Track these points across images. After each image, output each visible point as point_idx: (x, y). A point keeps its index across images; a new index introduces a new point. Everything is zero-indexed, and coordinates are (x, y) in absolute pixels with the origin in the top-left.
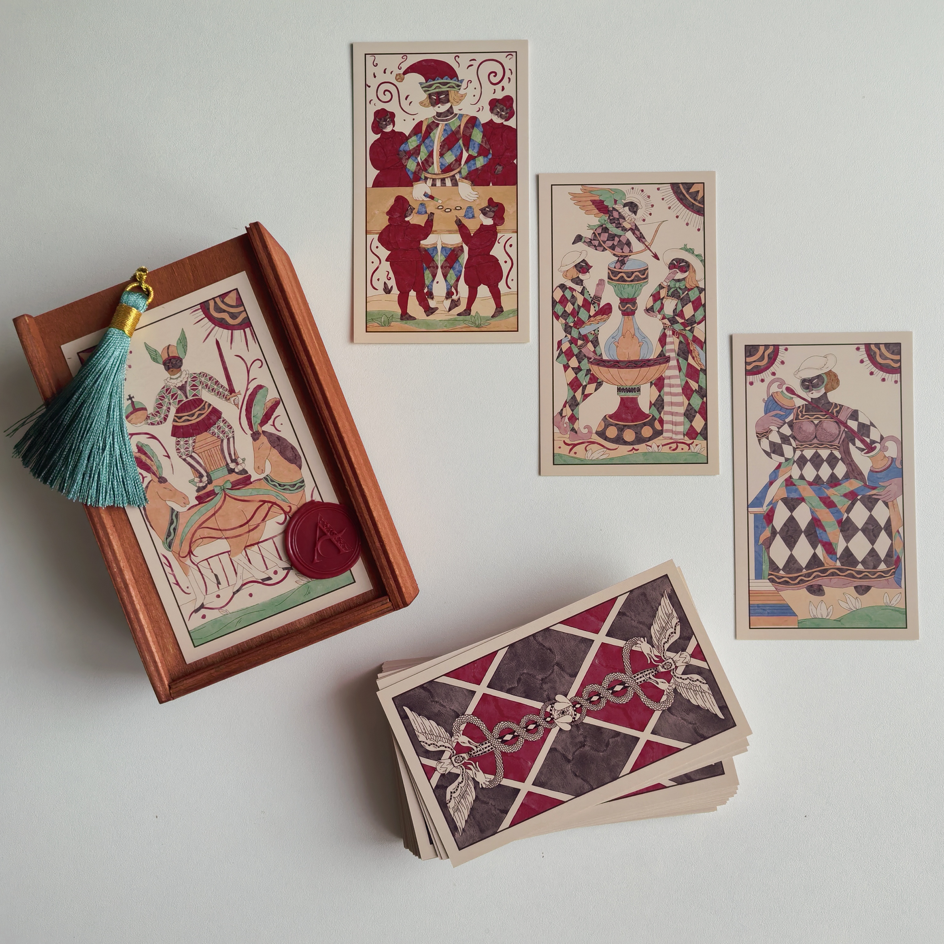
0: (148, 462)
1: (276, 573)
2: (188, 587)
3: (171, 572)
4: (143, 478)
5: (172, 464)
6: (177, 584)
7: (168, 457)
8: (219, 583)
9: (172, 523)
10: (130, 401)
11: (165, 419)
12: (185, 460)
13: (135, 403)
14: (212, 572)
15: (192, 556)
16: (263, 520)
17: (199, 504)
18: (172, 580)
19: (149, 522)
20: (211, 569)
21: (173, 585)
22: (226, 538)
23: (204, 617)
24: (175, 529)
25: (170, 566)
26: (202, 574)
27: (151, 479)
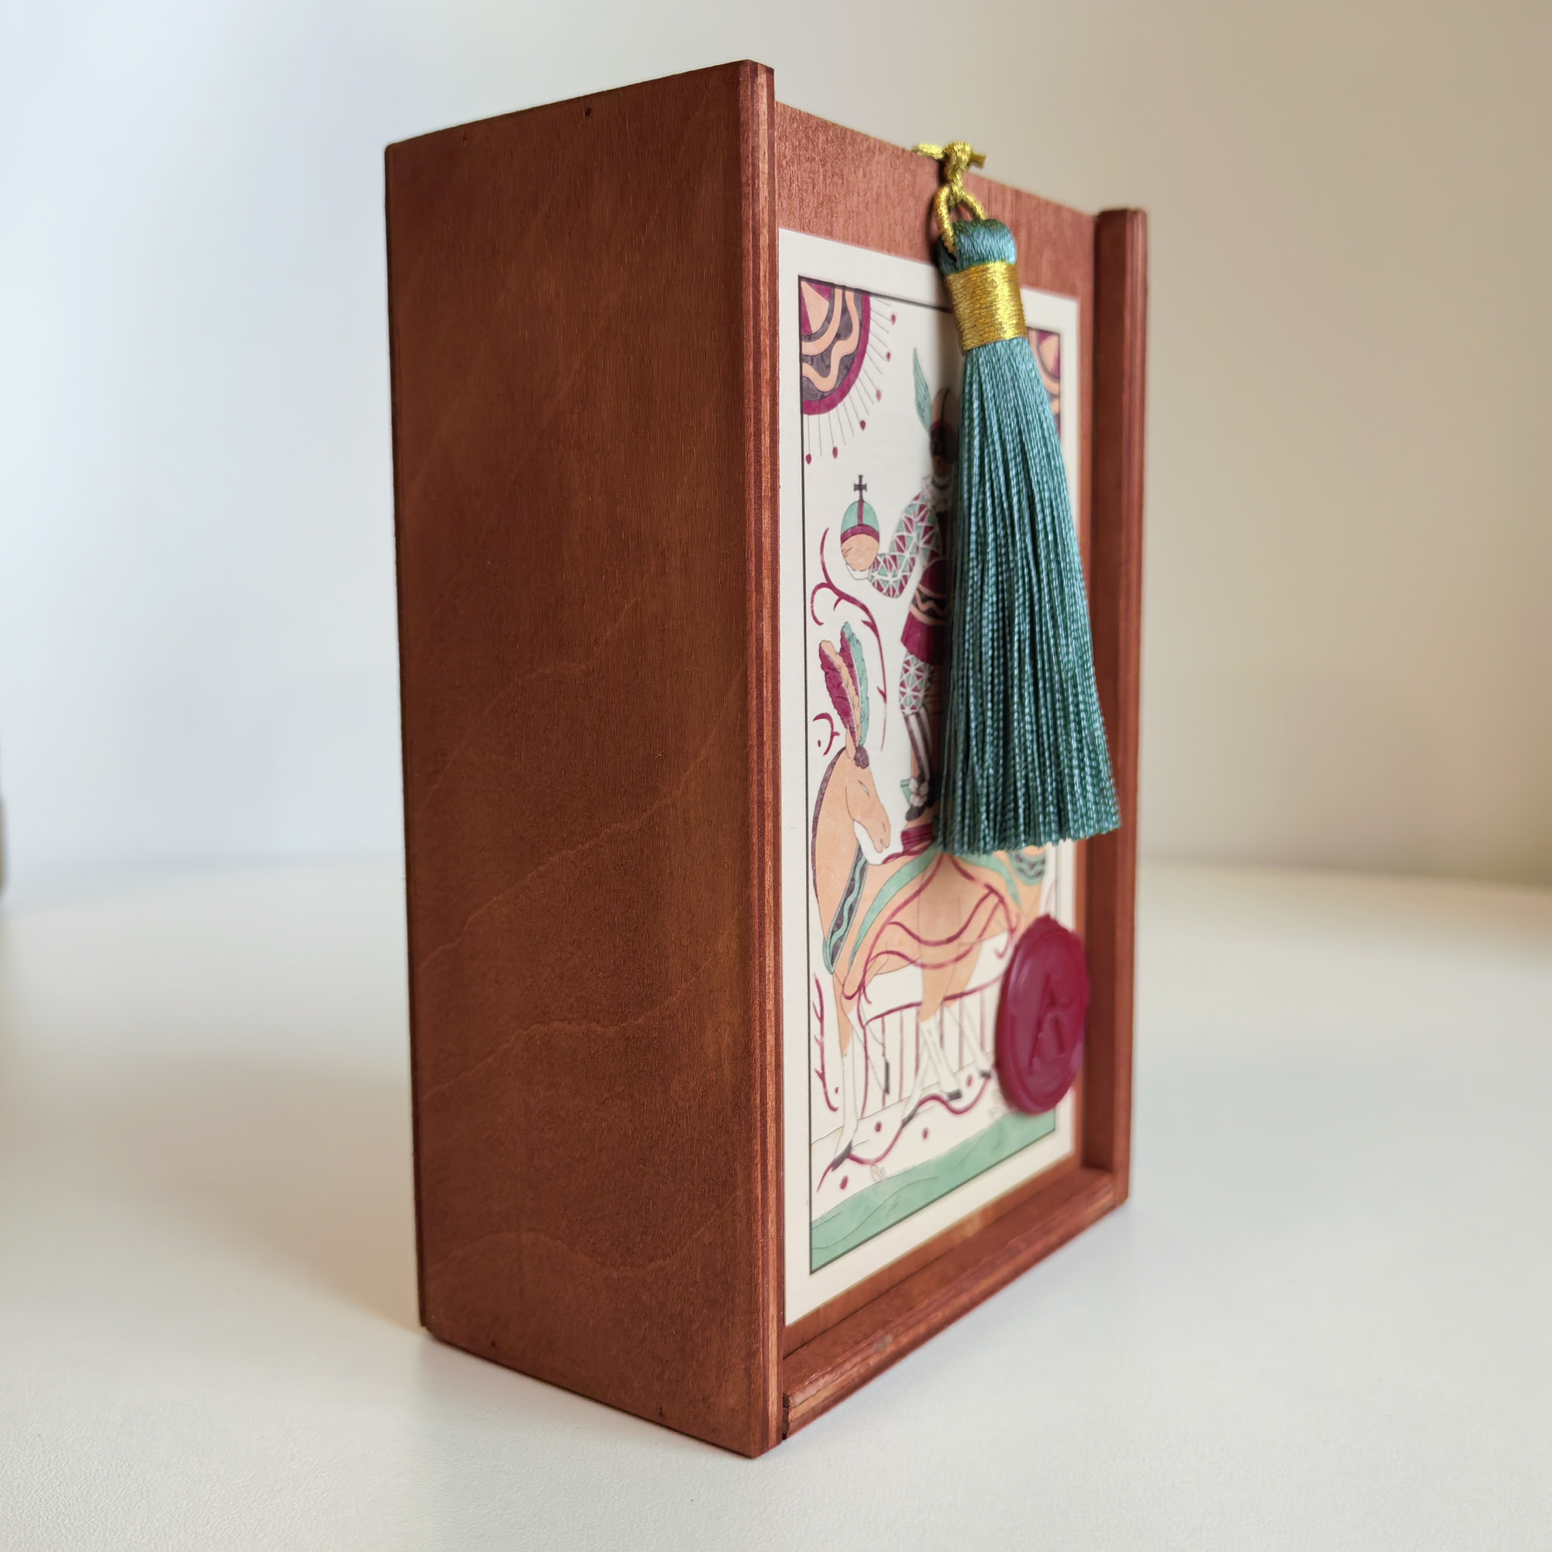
0: (850, 691)
1: (969, 1082)
2: (837, 1091)
3: (819, 1037)
4: (834, 734)
5: (885, 721)
6: (822, 1076)
7: (884, 695)
8: (887, 1090)
9: (850, 891)
10: (856, 496)
11: (902, 588)
12: (906, 719)
14: (884, 1055)
15: (863, 998)
16: (980, 936)
17: (903, 854)
18: (816, 1061)
19: (814, 874)
20: (883, 1045)
21: (814, 1078)
22: (923, 966)
23: (844, 1184)
24: (851, 909)
25: (821, 1019)
26: (867, 1057)
27: (843, 746)
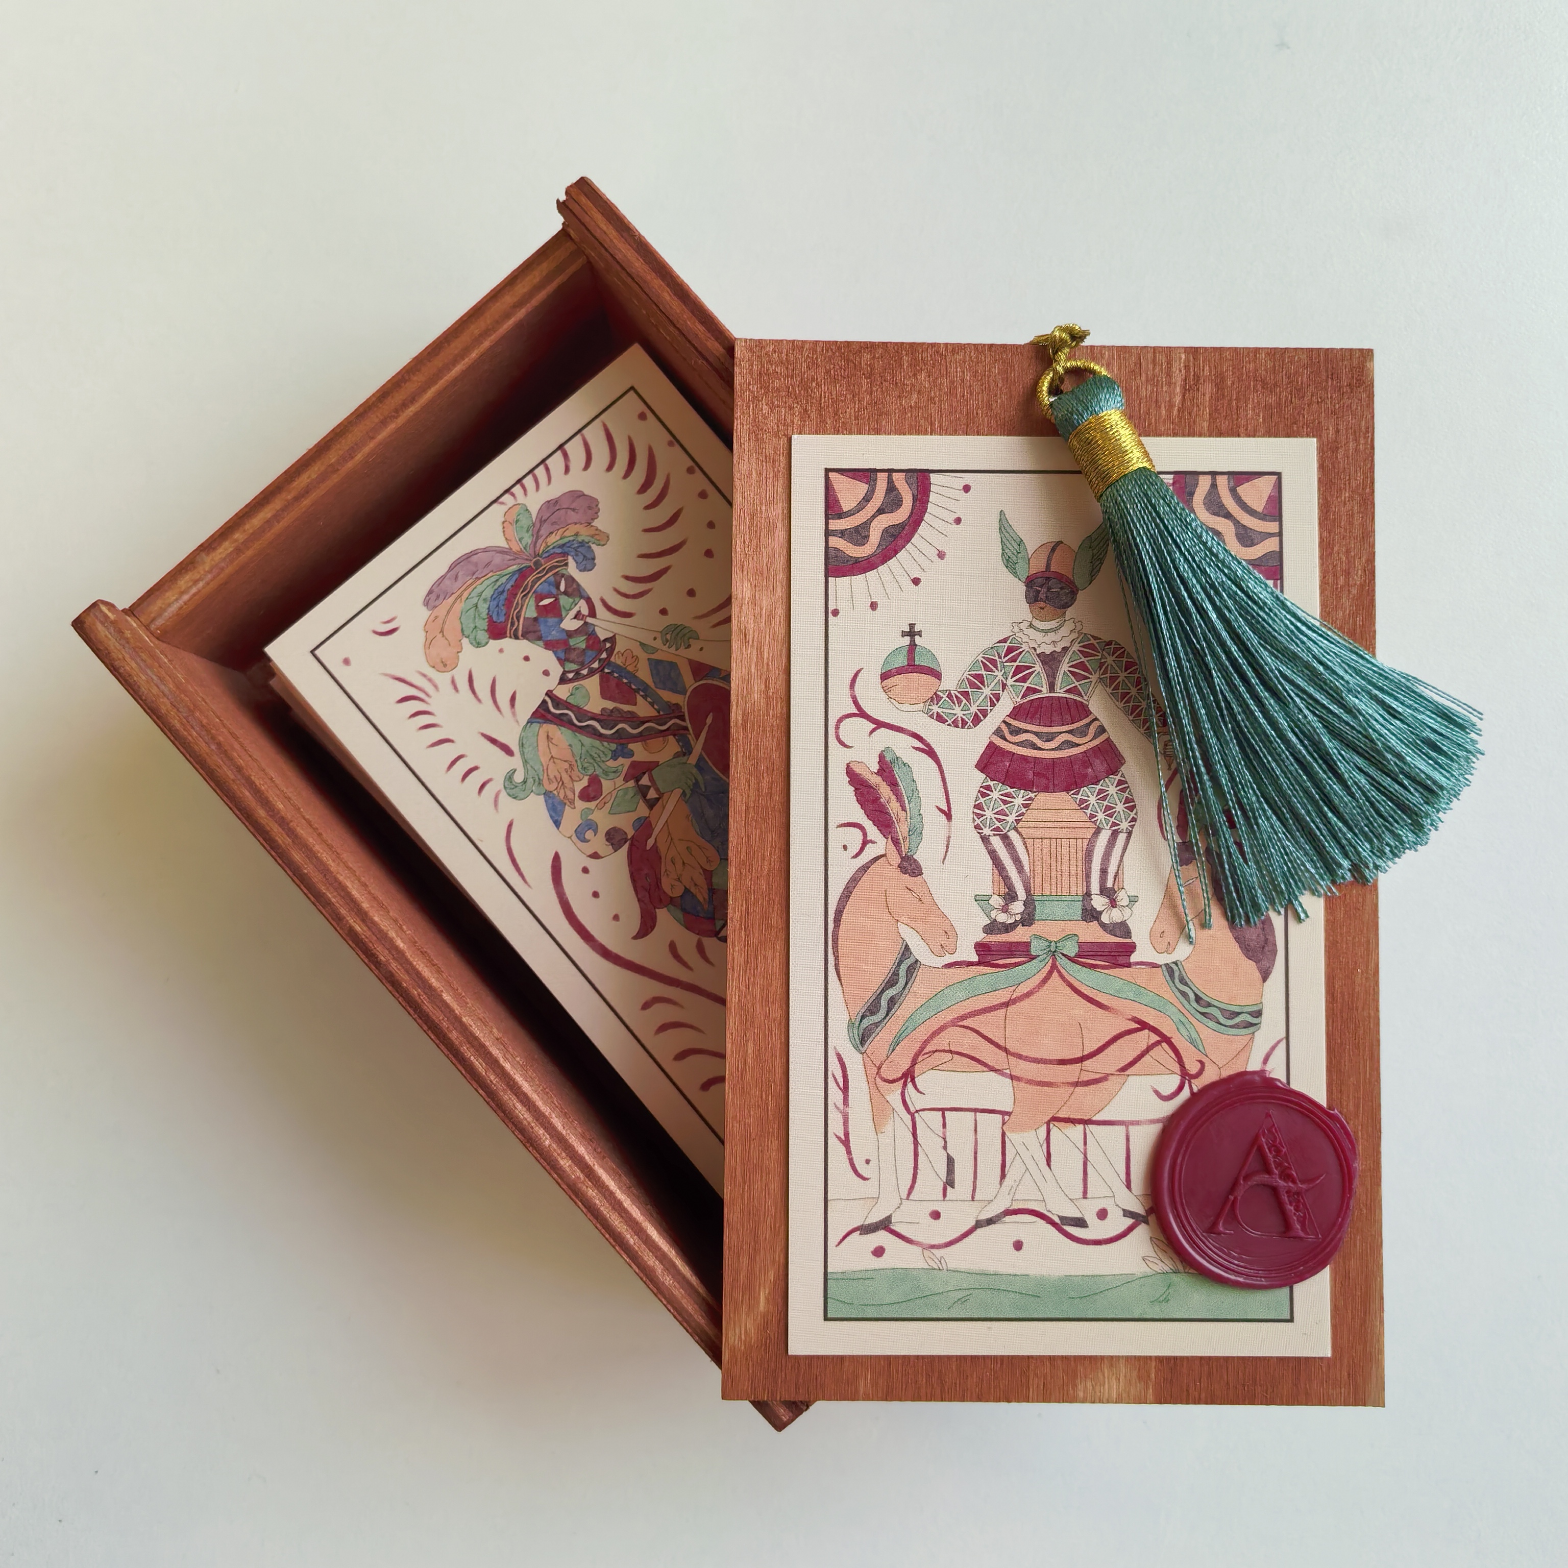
0: (893, 807)
1: (1102, 1214)
2: (868, 1162)
3: (841, 1106)
4: (865, 842)
5: (949, 837)
6: (846, 1142)
7: (948, 815)
8: (950, 1182)
9: (891, 982)
10: (907, 640)
11: (976, 721)
12: (985, 839)
13: (917, 649)
14: (945, 1148)
15: (910, 1085)
16: (1124, 1069)
17: (978, 964)
18: (836, 1127)
20: (944, 1139)
21: (832, 1140)
22: (1012, 1077)
23: (879, 1252)
24: (892, 1001)
25: (845, 1090)
26: (916, 1143)
27: (883, 852)
